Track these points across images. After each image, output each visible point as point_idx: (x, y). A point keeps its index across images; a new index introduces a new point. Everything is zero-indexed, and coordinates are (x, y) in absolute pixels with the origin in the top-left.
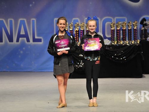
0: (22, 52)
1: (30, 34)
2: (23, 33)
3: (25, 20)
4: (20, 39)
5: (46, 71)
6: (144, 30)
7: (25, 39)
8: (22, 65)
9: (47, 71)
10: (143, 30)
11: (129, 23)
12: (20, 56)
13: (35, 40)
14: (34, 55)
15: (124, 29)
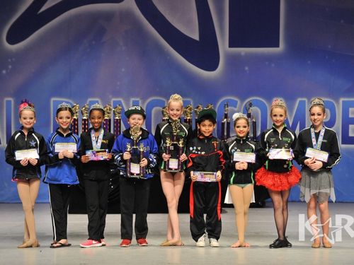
11: (197, 108)
15: (188, 118)
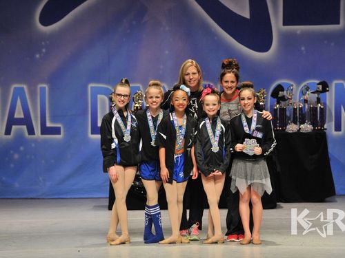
0: (16, 156)
1: (36, 117)
2: (19, 114)
3: (25, 87)
4: (14, 128)
5: (69, 197)
6: (280, 109)
7: (24, 127)
8: (17, 185)
9: (72, 197)
10: (277, 109)
12: (12, 166)
13: (45, 131)
14: (43, 162)
